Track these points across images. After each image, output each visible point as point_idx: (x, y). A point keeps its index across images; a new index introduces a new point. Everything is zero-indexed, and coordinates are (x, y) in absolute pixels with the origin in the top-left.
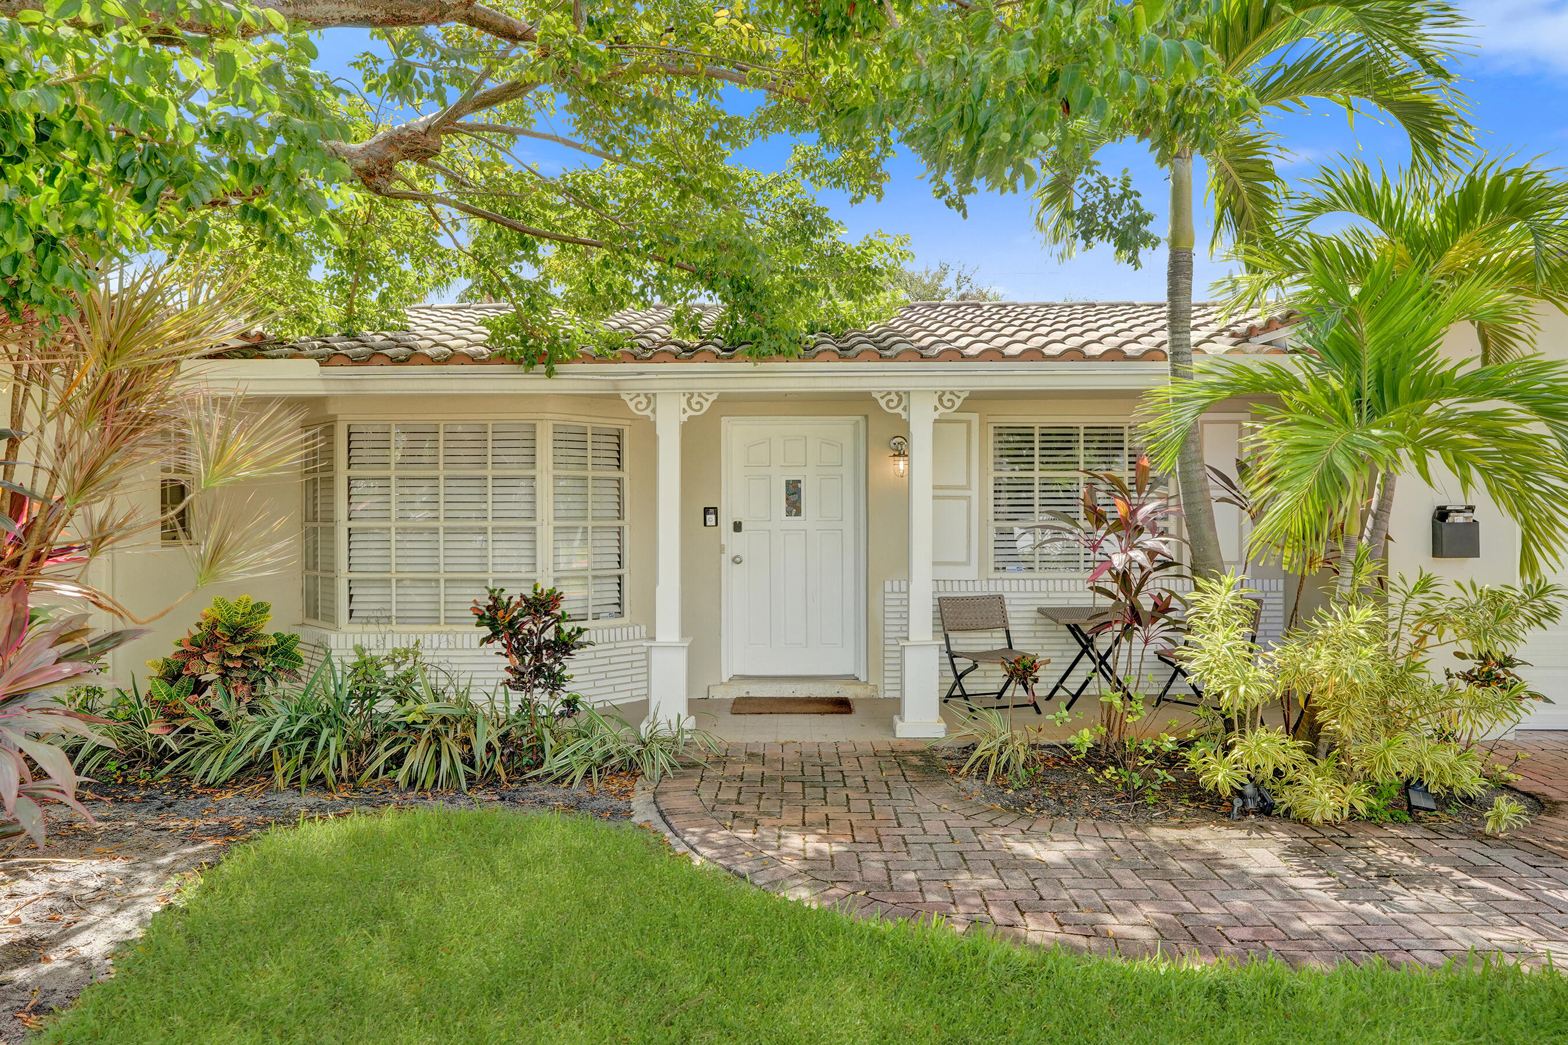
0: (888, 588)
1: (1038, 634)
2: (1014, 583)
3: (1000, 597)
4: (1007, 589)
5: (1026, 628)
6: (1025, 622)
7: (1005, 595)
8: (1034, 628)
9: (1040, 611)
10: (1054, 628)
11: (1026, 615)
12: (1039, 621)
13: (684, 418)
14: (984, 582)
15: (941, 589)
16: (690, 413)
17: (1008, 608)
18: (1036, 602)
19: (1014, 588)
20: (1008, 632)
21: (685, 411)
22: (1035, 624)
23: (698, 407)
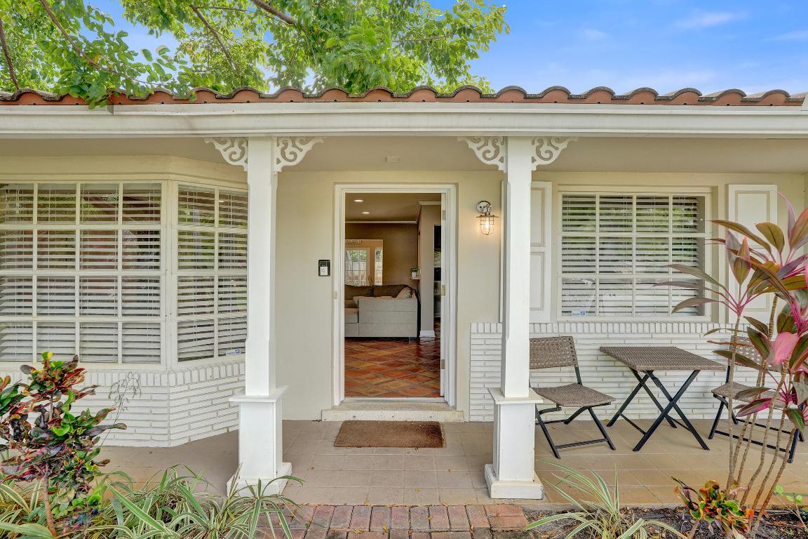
0: (474, 329)
1: (599, 369)
2: (580, 325)
3: (570, 339)
4: (574, 330)
5: (589, 363)
6: (588, 358)
7: (574, 336)
8: (596, 364)
9: (602, 349)
10: (612, 363)
11: (589, 352)
12: (600, 358)
13: (278, 168)
14: (555, 325)
15: (537, 330)
16: (284, 163)
17: (576, 347)
18: (598, 342)
19: (580, 330)
20: (577, 369)
21: (279, 161)
22: (597, 360)
23: (291, 157)
